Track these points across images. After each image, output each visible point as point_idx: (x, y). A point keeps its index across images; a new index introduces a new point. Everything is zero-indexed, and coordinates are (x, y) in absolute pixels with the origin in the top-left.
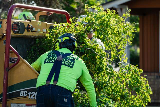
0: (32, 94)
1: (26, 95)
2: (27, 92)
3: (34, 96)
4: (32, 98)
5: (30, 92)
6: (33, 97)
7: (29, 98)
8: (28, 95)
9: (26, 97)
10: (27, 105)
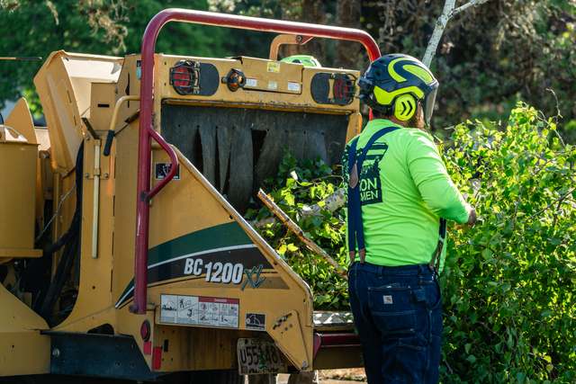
0: (215, 267)
1: (200, 270)
2: (201, 263)
3: (220, 275)
4: (214, 279)
5: (211, 263)
6: (217, 277)
7: (207, 279)
8: (205, 271)
9: (199, 277)
10: (202, 299)
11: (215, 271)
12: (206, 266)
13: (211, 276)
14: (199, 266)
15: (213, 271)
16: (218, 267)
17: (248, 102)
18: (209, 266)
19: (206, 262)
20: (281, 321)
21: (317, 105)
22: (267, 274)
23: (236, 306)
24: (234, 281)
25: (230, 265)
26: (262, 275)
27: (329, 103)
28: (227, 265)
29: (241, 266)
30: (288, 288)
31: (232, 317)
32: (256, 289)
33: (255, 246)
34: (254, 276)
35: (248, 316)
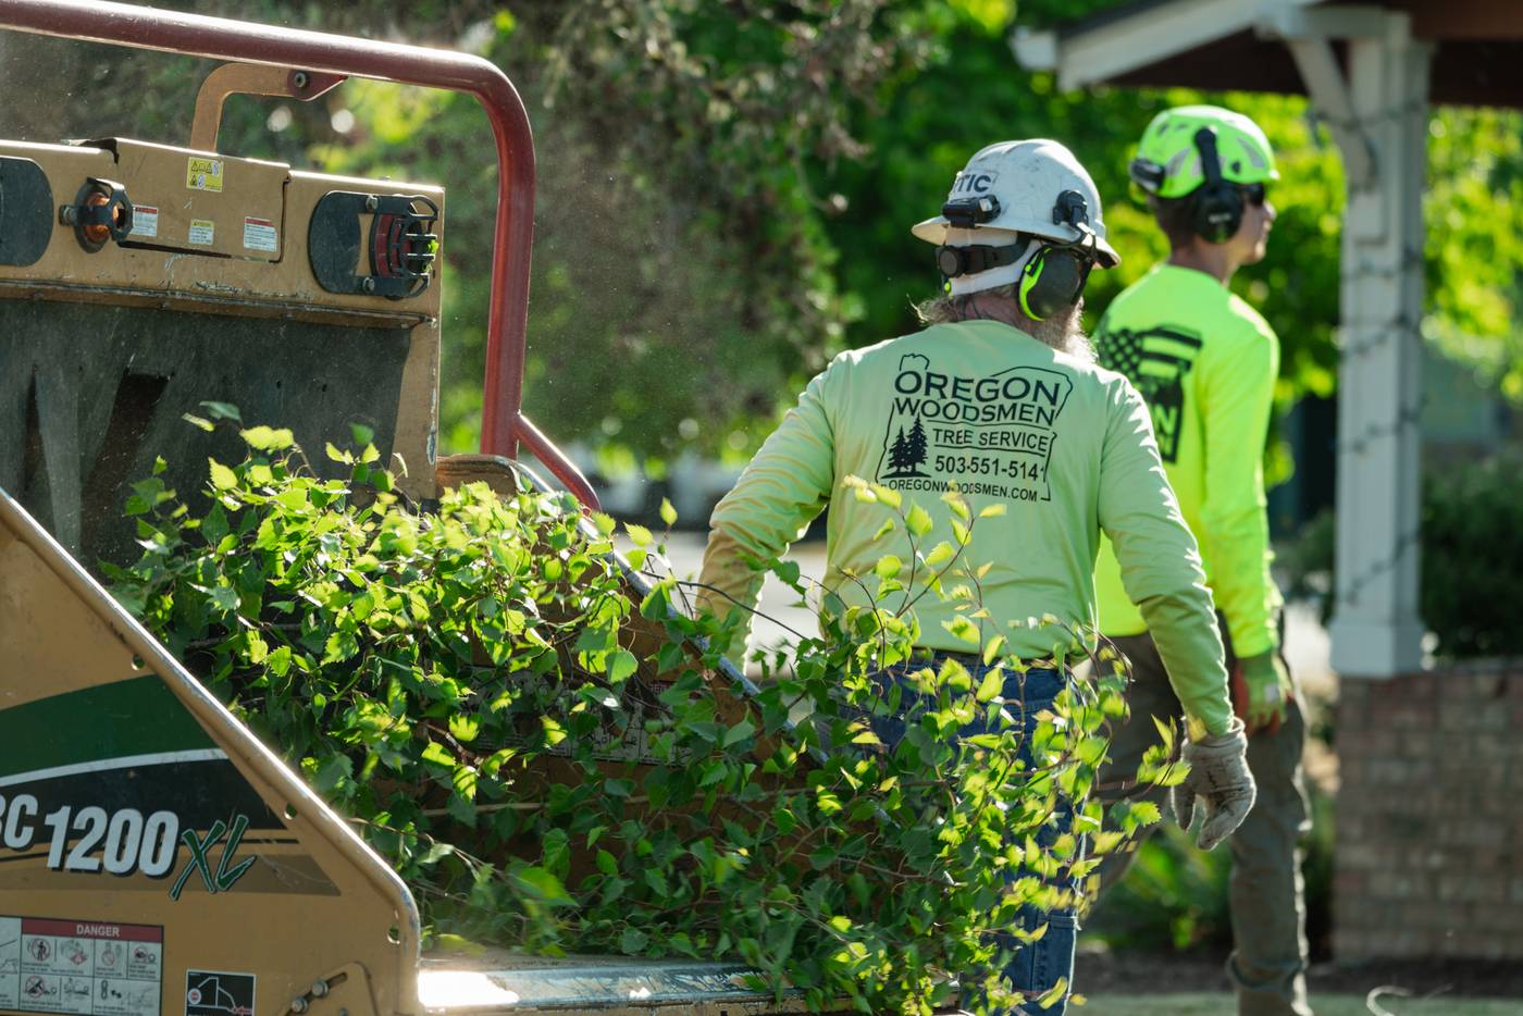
0: (80, 823)
1: (28, 832)
2: (33, 808)
3: (99, 847)
4: (76, 860)
5: (66, 811)
6: (87, 854)
7: (53, 860)
8: (44, 834)
9: (22, 854)
10: (31, 925)
11: (81, 834)
12: (50, 820)
13: (66, 852)
14: (24, 820)
15: (73, 835)
16: (91, 823)
17: (133, 287)
18: (59, 820)
19: (49, 806)
20: (309, 997)
21: (326, 297)
22: (259, 847)
23: (154, 949)
24: (147, 867)
25: (133, 816)
26: (243, 850)
27: (361, 290)
28: (121, 816)
29: (171, 819)
30: (337, 892)
31: (137, 986)
32: (222, 895)
33: (220, 754)
34: (218, 851)
35: (194, 981)
